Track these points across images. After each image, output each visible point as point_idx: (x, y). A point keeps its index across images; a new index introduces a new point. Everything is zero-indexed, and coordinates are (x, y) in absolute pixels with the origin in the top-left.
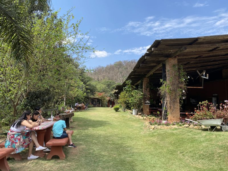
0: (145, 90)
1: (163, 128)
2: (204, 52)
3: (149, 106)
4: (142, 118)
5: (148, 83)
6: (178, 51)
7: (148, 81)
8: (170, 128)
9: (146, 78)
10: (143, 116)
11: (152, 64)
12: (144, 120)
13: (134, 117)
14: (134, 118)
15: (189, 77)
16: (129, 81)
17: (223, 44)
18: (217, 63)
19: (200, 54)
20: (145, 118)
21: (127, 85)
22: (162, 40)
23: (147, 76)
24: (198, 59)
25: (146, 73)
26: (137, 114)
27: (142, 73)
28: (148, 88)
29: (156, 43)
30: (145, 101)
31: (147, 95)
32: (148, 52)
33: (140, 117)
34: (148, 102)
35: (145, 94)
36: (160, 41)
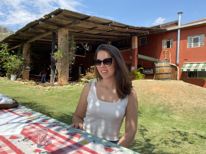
0: (26, 56)
1: (59, 88)
2: (86, 28)
3: (29, 72)
4: (23, 83)
5: (29, 49)
6: (72, 23)
7: (29, 47)
8: (64, 87)
9: (27, 44)
10: (23, 82)
11: (42, 31)
12: (26, 85)
13: (13, 82)
14: (14, 84)
15: (78, 47)
16: (5, 45)
17: (102, 25)
18: (88, 39)
19: (83, 30)
20: (26, 83)
21: (3, 49)
22: (65, 10)
23: (28, 42)
24: (79, 34)
25: (29, 39)
26: (16, 80)
27: (25, 38)
28: (29, 54)
29: (58, 11)
30: (25, 66)
31: (28, 61)
32: (44, 18)
33: (21, 82)
34: (28, 67)
35: (26, 60)
36: (63, 10)
